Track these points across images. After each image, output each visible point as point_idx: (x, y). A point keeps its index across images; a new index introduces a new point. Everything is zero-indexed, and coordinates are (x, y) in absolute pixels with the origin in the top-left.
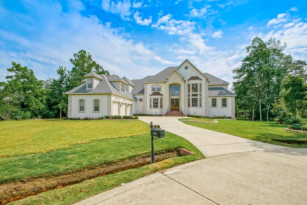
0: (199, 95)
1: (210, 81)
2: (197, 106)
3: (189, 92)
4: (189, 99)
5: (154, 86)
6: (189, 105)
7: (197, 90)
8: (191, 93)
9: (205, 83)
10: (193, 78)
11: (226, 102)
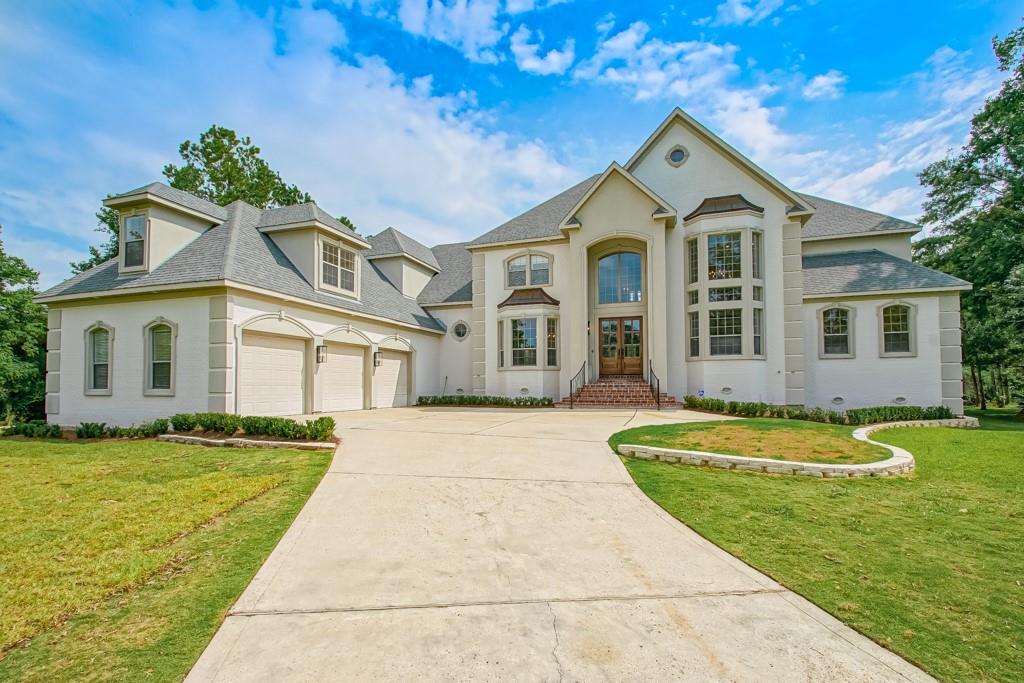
0: (747, 294)
1: (810, 210)
2: (739, 351)
3: (695, 279)
4: (694, 316)
5: (517, 262)
6: (694, 349)
7: (738, 267)
8: (704, 284)
9: (785, 226)
10: (713, 206)
11: (906, 327)
